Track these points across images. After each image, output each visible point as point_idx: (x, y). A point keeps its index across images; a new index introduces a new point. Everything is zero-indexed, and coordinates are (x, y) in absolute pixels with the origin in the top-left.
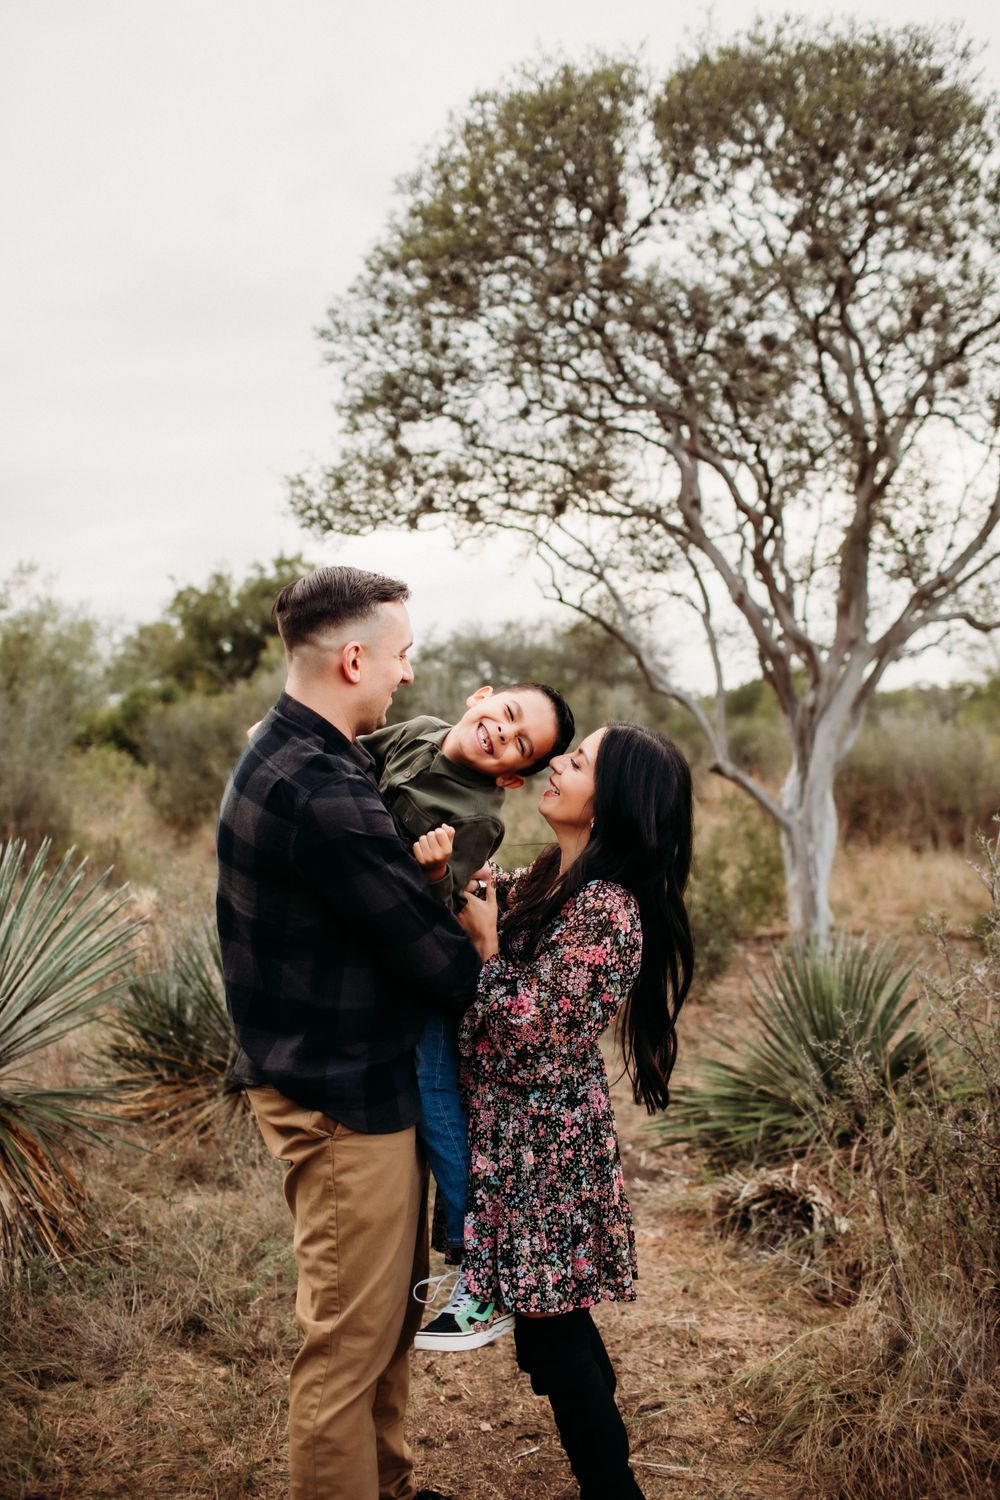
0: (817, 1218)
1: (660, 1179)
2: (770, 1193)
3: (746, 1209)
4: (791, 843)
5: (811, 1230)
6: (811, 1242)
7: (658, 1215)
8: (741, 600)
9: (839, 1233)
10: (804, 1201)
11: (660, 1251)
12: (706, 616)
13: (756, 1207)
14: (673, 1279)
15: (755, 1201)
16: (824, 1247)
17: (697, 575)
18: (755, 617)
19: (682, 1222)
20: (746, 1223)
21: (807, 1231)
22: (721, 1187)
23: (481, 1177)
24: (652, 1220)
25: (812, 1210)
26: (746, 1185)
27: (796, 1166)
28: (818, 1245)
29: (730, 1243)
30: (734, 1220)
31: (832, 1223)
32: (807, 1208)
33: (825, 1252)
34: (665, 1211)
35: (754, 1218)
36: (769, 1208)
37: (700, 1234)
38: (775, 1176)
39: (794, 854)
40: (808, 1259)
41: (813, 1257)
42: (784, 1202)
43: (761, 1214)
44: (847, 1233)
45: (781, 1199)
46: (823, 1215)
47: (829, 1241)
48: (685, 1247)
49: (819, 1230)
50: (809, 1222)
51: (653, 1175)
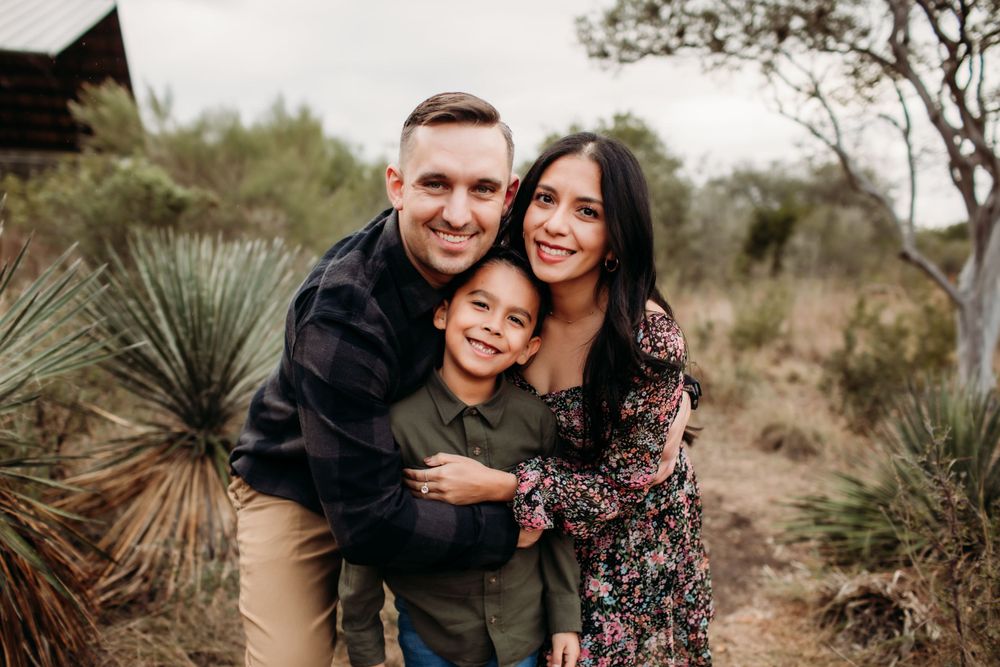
0: (908, 623)
1: (787, 569)
2: (867, 594)
3: (844, 605)
4: (963, 318)
5: (901, 634)
6: (900, 644)
7: (771, 599)
8: (937, 118)
9: (929, 640)
10: (897, 607)
11: (764, 631)
12: (906, 133)
13: (852, 605)
14: (768, 657)
15: (853, 599)
16: (912, 650)
17: (901, 99)
18: (948, 134)
19: (791, 608)
20: (843, 617)
21: (897, 633)
22: (825, 582)
23: (594, 599)
24: (766, 603)
25: (904, 616)
26: (847, 585)
27: (898, 574)
28: (905, 649)
29: (826, 633)
30: (834, 613)
31: (924, 629)
32: (899, 613)
33: (912, 655)
34: (779, 597)
35: (849, 614)
36: (864, 607)
37: (803, 621)
38: (876, 580)
39: (965, 328)
40: (895, 660)
41: (900, 659)
42: (877, 605)
43: (856, 612)
44: (938, 641)
45: (875, 601)
46: (913, 621)
47: (919, 646)
48: (787, 630)
49: (910, 634)
50: (901, 625)
51: (780, 566)
